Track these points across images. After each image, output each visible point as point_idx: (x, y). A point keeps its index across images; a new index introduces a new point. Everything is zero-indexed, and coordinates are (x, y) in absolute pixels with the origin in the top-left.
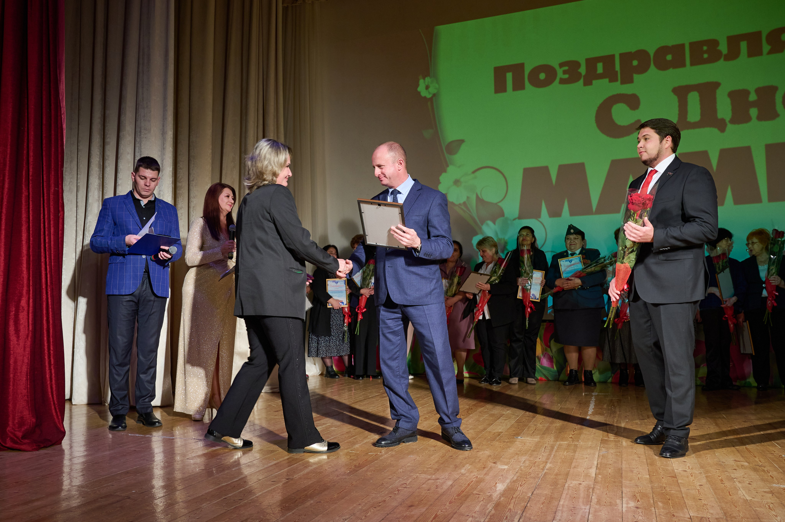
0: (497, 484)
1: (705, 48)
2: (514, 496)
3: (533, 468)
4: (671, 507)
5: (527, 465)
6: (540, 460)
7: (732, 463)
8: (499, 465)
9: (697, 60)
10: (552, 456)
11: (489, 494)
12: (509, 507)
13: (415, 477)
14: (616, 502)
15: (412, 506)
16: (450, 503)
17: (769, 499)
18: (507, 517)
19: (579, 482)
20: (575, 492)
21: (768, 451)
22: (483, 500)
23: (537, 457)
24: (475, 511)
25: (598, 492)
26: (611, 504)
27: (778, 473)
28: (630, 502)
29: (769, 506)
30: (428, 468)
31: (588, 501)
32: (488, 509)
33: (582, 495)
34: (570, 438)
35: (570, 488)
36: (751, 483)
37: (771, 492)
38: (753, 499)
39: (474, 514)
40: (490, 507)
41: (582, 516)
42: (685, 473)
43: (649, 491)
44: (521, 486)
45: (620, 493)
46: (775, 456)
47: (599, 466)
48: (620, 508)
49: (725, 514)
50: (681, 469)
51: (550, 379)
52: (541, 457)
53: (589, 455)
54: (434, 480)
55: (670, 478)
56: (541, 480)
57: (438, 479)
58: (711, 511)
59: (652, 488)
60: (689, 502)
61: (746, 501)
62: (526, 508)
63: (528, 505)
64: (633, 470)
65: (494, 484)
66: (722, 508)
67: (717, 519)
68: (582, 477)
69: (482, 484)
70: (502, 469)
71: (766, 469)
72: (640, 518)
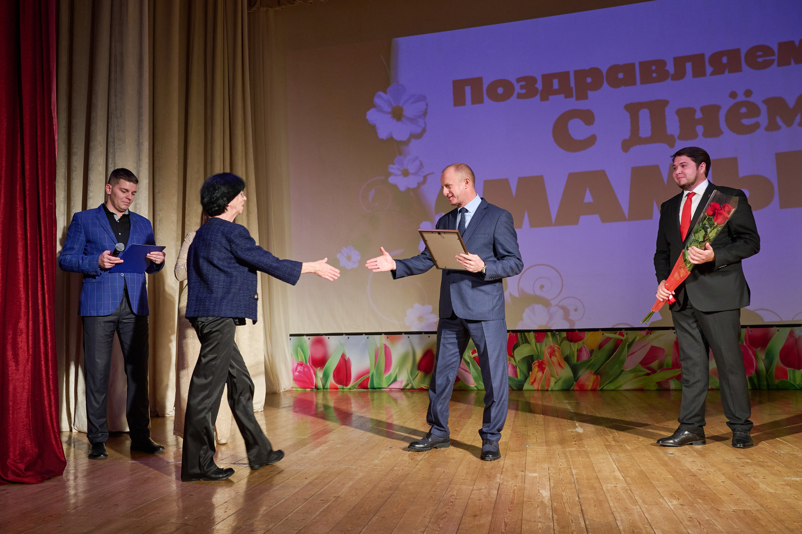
0: (540, 491)
1: (654, 68)
2: (564, 501)
3: (562, 475)
4: (711, 502)
5: (554, 472)
6: (562, 466)
7: (737, 461)
8: (528, 473)
9: (647, 79)
10: (571, 462)
11: (540, 500)
12: (567, 511)
13: (458, 488)
14: (660, 501)
15: (475, 516)
16: (510, 510)
17: (789, 491)
18: (572, 521)
19: (614, 485)
20: (617, 495)
21: (761, 448)
22: (538, 507)
23: (558, 464)
24: (538, 517)
25: (637, 493)
26: (657, 504)
27: (782, 467)
28: (672, 500)
29: (794, 497)
30: (463, 479)
31: (635, 502)
32: (549, 514)
33: (625, 496)
34: (574, 444)
35: (610, 491)
36: (765, 477)
37: (787, 485)
38: (776, 491)
39: (539, 520)
40: (549, 512)
41: (639, 515)
42: (700, 471)
43: (681, 489)
44: (563, 491)
45: (657, 492)
46: (768, 452)
47: (620, 469)
48: (668, 507)
49: (761, 505)
50: (695, 469)
51: (515, 388)
52: (561, 463)
53: (603, 459)
54: (477, 490)
55: (692, 477)
56: (577, 485)
57: (480, 489)
58: (749, 505)
59: (682, 486)
60: (724, 498)
61: (771, 493)
62: (583, 511)
63: (583, 508)
64: (654, 471)
65: (537, 492)
66: (756, 501)
67: (757, 510)
68: (613, 480)
69: (526, 492)
70: (533, 477)
71: (769, 464)
72: (691, 514)
